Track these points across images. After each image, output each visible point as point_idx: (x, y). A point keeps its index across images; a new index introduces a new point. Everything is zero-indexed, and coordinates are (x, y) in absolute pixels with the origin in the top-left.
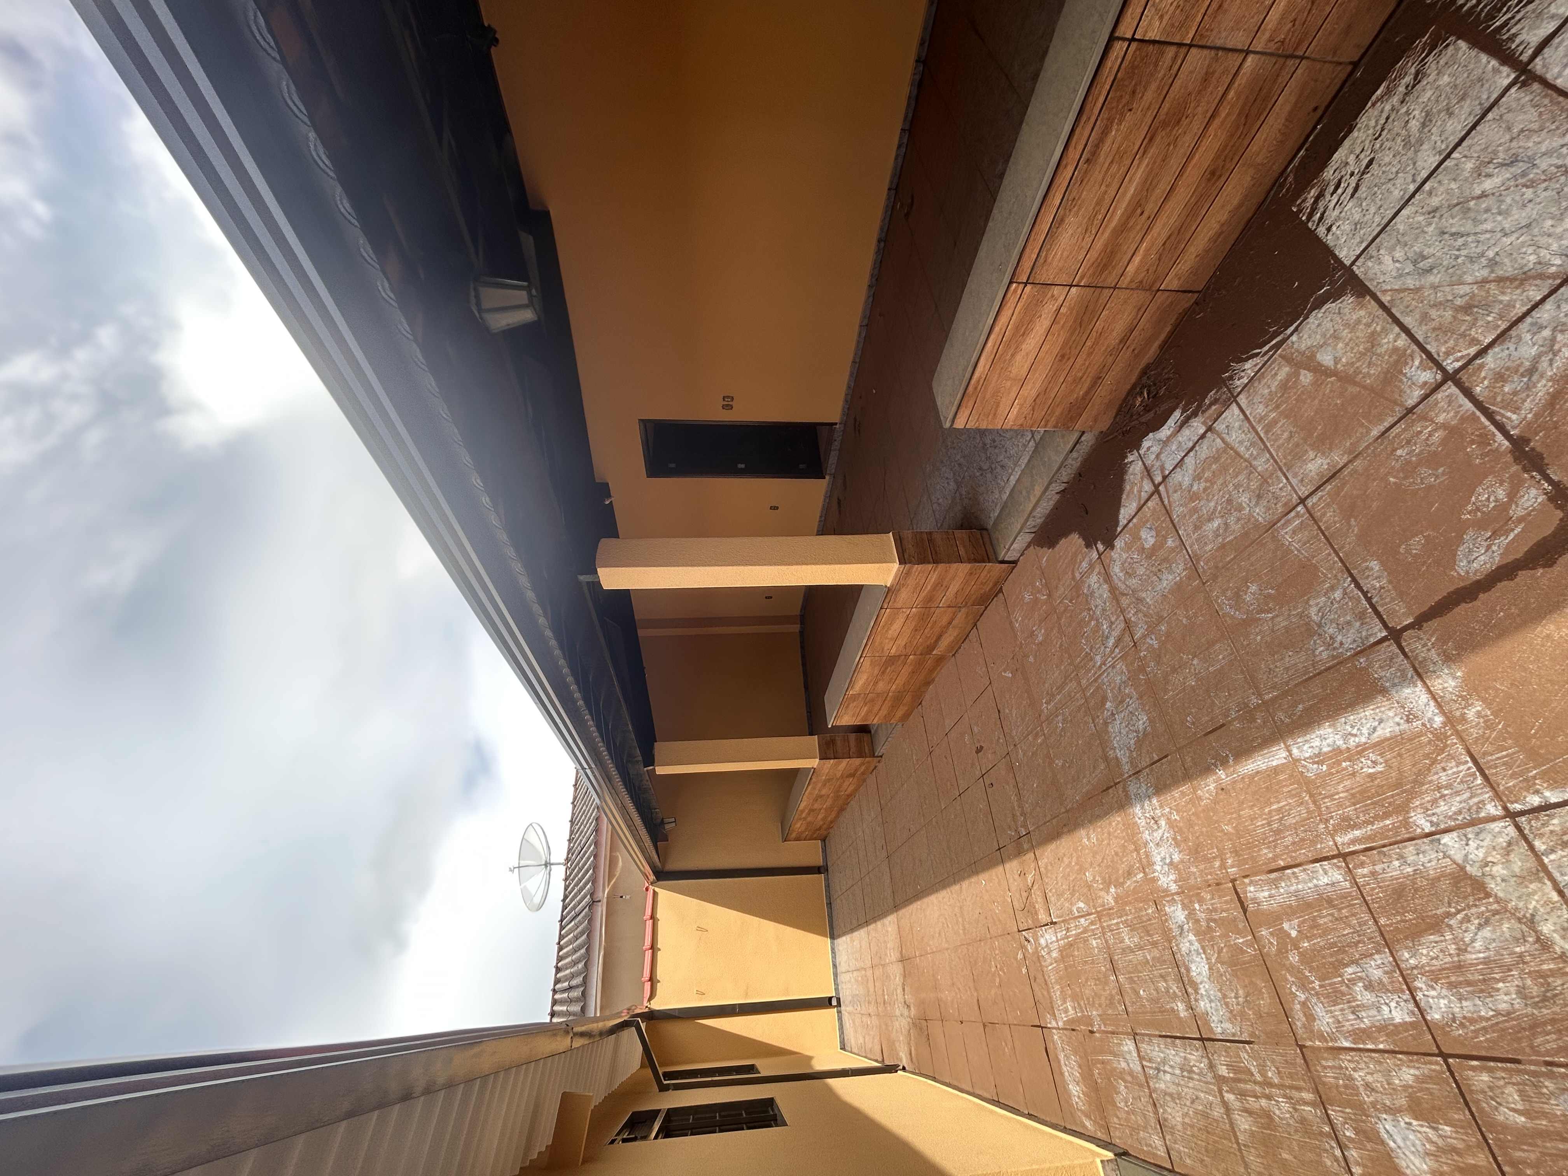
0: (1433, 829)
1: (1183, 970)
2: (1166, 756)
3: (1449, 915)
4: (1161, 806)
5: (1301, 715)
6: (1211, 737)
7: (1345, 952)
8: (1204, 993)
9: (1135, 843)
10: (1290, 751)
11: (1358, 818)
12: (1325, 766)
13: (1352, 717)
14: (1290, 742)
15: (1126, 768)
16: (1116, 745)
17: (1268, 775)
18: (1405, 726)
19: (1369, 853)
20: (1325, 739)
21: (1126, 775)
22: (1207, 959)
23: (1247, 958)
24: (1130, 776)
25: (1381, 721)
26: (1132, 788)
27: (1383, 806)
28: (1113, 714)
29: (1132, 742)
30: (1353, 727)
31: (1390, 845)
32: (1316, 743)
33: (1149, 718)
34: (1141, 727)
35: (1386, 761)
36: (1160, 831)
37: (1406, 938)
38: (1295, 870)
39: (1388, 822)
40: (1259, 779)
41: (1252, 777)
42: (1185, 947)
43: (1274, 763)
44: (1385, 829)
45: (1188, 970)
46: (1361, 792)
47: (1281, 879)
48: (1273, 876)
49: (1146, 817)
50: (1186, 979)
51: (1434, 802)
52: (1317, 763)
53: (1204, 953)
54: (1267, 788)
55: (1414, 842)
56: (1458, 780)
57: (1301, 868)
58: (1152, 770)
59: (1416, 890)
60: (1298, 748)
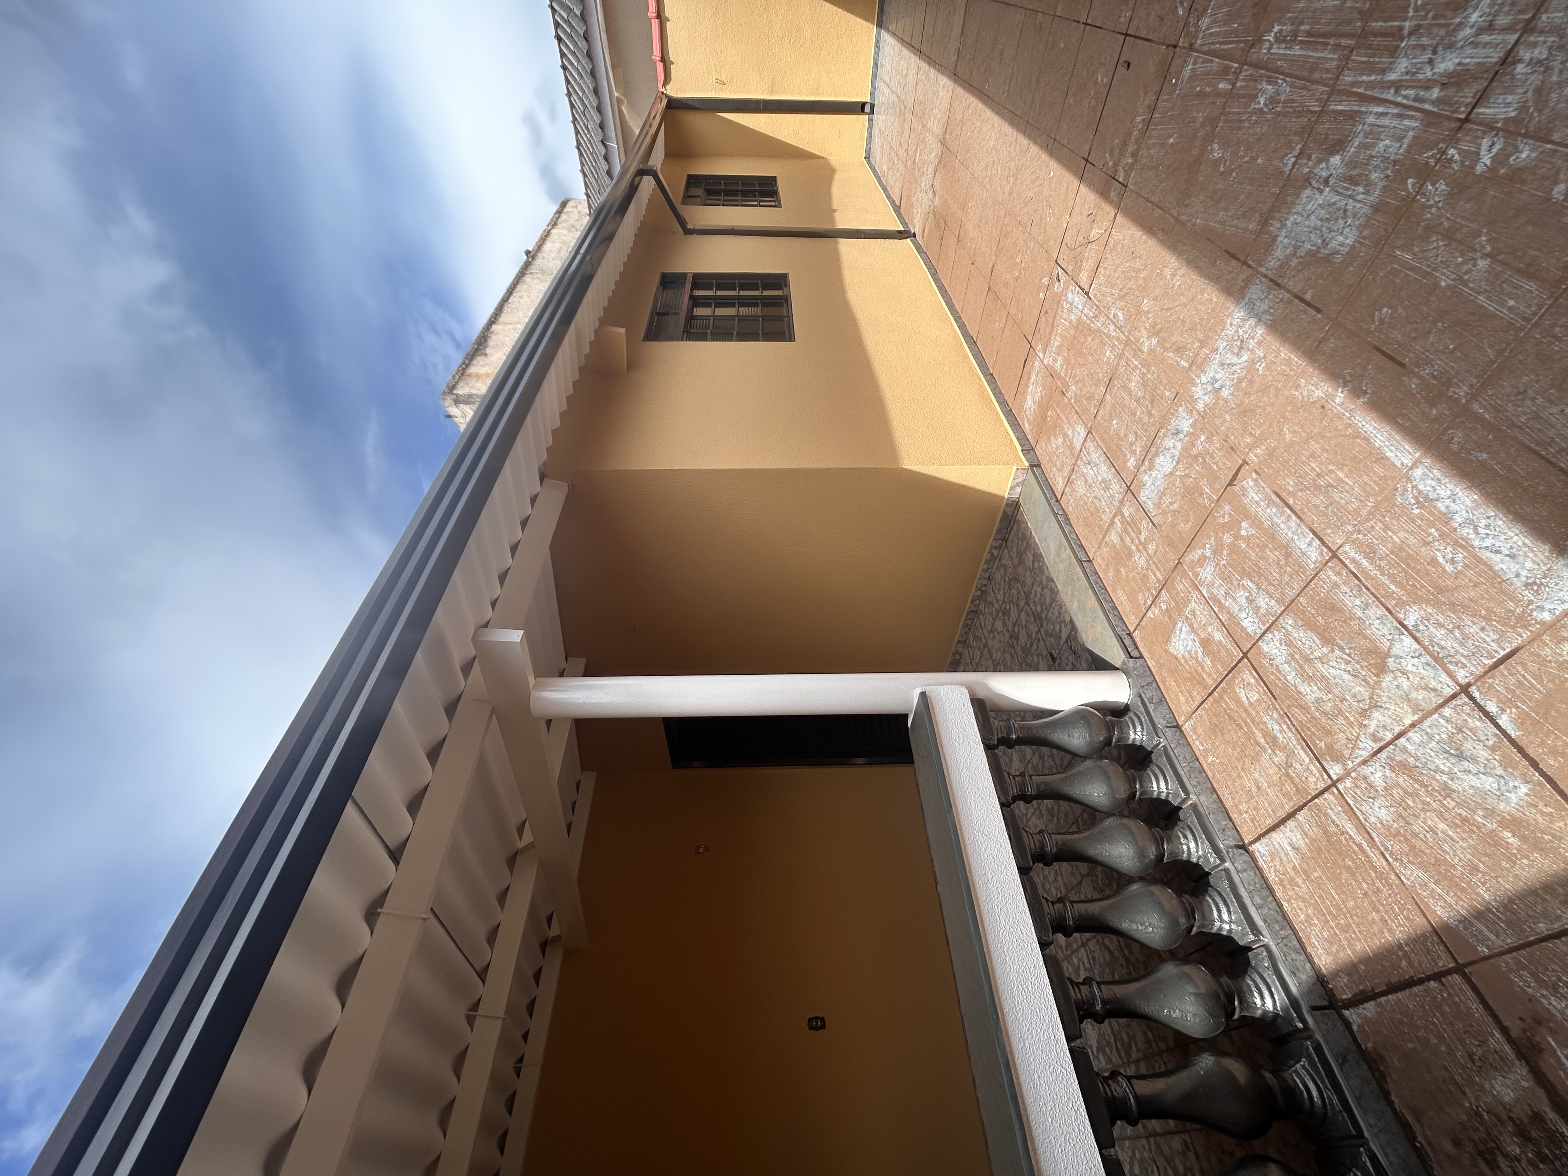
0: (1411, 628)
1: (1153, 450)
2: (1318, 310)
3: (1342, 649)
4: (1259, 343)
5: (1472, 461)
6: (1378, 358)
7: (1260, 577)
8: (1154, 476)
9: (1207, 337)
10: (1414, 466)
11: (1380, 559)
12: (1418, 511)
13: (1501, 523)
14: (1427, 461)
15: (1272, 263)
16: (1289, 223)
17: (1371, 453)
18: (1518, 583)
19: (1352, 577)
20: (1454, 501)
21: (1263, 270)
22: (1175, 467)
23: (1200, 500)
24: (1265, 276)
25: (1512, 556)
26: (1255, 290)
27: (1407, 580)
28: (1326, 182)
29: (1308, 246)
30: (1487, 526)
31: (1372, 593)
32: (1444, 492)
33: (1353, 247)
34: (1333, 244)
35: (1460, 572)
36: (1235, 360)
37: (1302, 620)
38: (1294, 517)
39: (1393, 587)
40: (1360, 445)
41: (1357, 435)
42: (1169, 442)
43: (1389, 454)
44: (1385, 587)
45: (1156, 454)
46: (1409, 556)
47: (1277, 507)
48: (1275, 498)
49: (1237, 331)
50: (1149, 456)
51: (1442, 626)
52: (1418, 502)
53: (1178, 463)
54: (1355, 457)
55: (1387, 614)
56: (1477, 644)
57: (1298, 521)
58: (1290, 302)
59: (1344, 621)
60: (1424, 474)
